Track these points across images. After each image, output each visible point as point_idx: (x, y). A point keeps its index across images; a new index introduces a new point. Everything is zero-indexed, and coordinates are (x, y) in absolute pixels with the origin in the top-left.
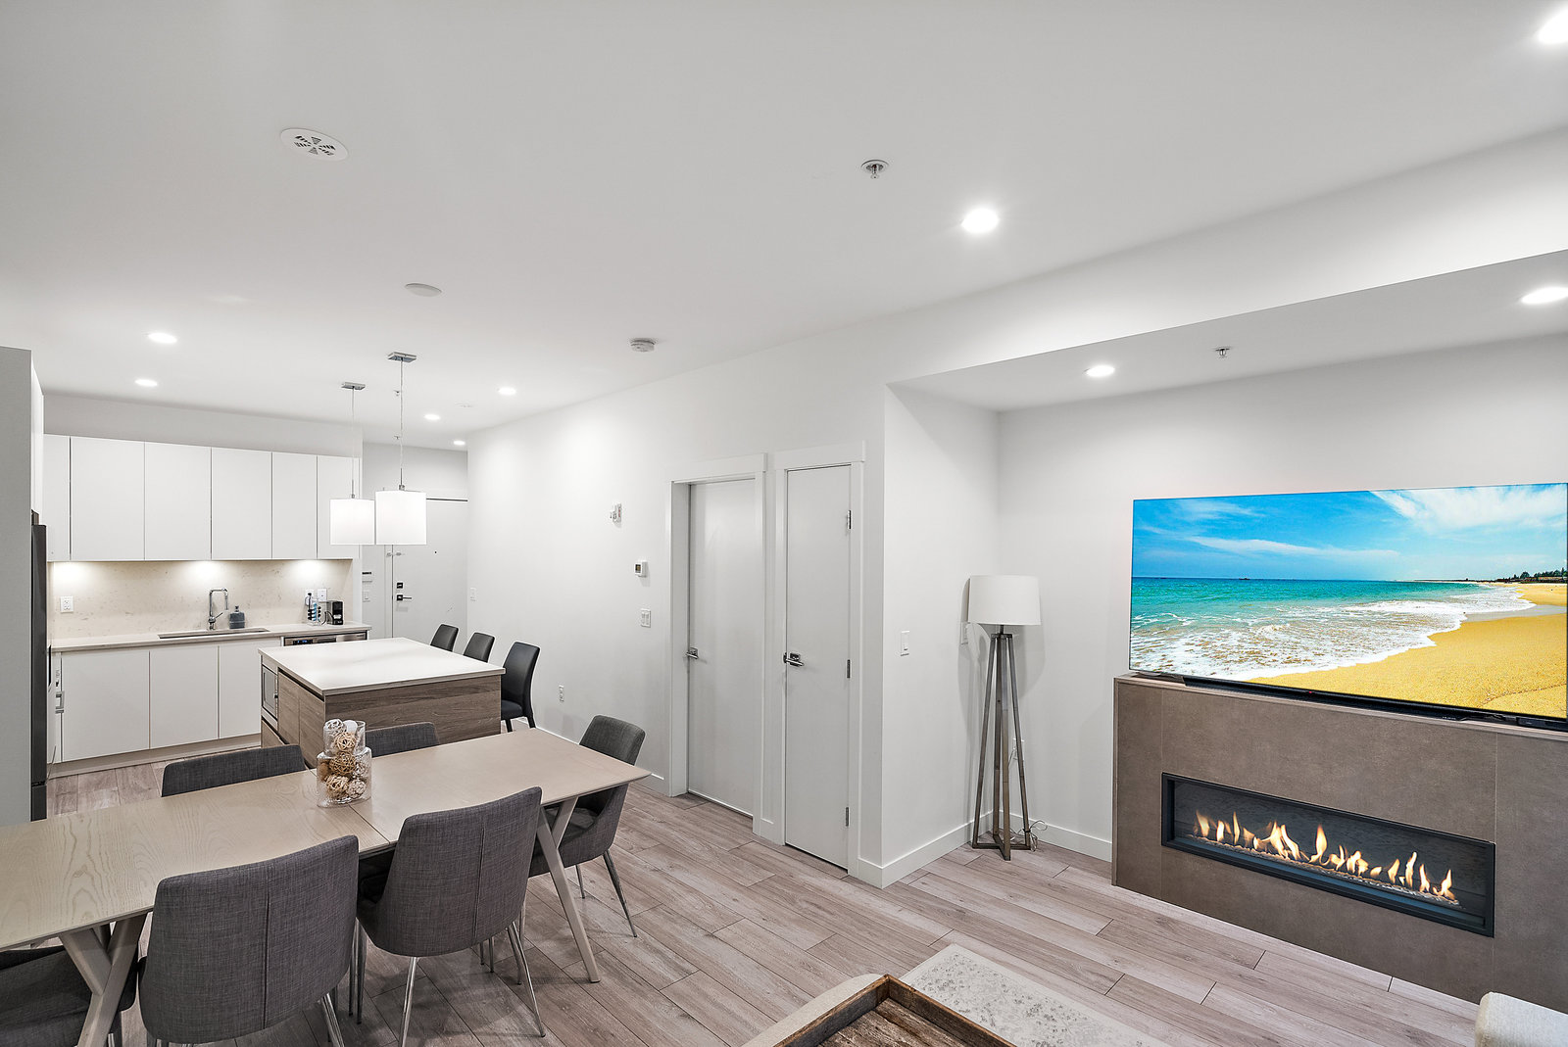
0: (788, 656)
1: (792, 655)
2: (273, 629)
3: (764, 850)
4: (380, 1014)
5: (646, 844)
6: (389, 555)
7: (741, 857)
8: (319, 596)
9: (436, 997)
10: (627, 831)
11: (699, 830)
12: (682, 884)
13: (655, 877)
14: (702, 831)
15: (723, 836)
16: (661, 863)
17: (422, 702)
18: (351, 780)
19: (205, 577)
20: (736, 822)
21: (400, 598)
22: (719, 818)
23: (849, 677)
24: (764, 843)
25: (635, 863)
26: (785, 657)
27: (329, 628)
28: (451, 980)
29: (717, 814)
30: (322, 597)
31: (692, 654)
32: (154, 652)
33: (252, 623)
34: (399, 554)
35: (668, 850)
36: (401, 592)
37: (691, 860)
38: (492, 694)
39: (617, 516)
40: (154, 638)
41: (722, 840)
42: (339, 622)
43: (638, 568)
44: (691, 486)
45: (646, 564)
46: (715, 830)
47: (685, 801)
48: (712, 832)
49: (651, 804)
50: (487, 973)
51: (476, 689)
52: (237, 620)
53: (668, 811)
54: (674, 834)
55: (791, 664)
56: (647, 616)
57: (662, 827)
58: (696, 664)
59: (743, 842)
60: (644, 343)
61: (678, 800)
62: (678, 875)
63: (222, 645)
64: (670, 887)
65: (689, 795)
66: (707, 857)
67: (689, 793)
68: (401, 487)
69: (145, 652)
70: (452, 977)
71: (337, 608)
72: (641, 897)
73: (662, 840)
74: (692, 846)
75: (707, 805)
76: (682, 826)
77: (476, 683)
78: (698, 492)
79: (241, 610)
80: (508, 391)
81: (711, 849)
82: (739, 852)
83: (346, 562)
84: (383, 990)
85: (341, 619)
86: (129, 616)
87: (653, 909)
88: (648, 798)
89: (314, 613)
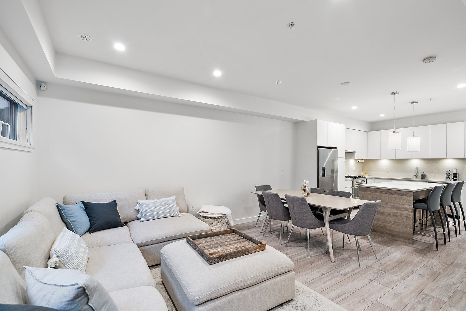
17: (384, 194)
19: (415, 163)
27: (451, 182)
30: (452, 172)
33: (428, 178)
38: (409, 198)
51: (403, 195)
52: (424, 176)
71: (455, 175)
77: (402, 192)
85: (457, 179)
89: (449, 177)
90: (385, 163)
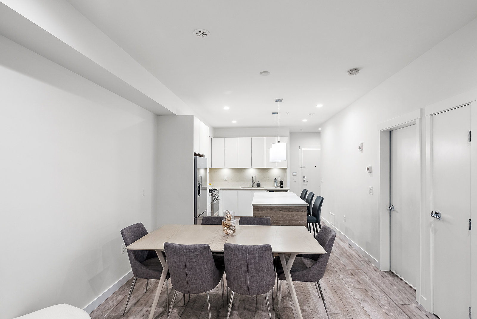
0: (434, 213)
1: (436, 213)
2: (265, 188)
3: (418, 312)
4: (239, 307)
5: (357, 286)
6: (301, 167)
7: (403, 310)
8: (278, 179)
9: (254, 309)
10: (352, 278)
11: (386, 289)
12: (364, 310)
13: (353, 302)
14: (388, 290)
15: (398, 296)
16: (359, 296)
18: (229, 229)
19: (252, 172)
20: (409, 292)
21: (305, 181)
22: (400, 287)
23: (470, 229)
24: (420, 308)
25: (348, 292)
26: (432, 214)
27: (279, 188)
28: (261, 306)
29: (400, 285)
30: (279, 179)
31: (392, 208)
32: (239, 191)
33: (262, 186)
34: (304, 167)
35: (367, 293)
36: (305, 179)
37: (375, 301)
38: (304, 213)
39: (361, 148)
40: (240, 188)
41: (396, 298)
42: (282, 187)
43: (368, 169)
44: (391, 132)
45: (371, 167)
46: (395, 292)
47: (387, 274)
48: (393, 292)
49: (369, 270)
50: (272, 309)
51: (298, 210)
52: (258, 185)
53: (375, 276)
54: (373, 287)
55: (435, 217)
56: (371, 190)
57: (369, 282)
58: (393, 213)
59: (407, 303)
60: (354, 71)
61: (384, 273)
62: (364, 305)
63: (253, 191)
64: (357, 309)
65: (391, 273)
66: (383, 302)
67: (391, 271)
68: (279, 142)
69: (236, 191)
70: (262, 305)
71: (282, 183)
72: (342, 307)
73: (366, 287)
74: (379, 295)
75: (397, 280)
76: (379, 284)
77: (298, 208)
78: (394, 134)
79: (259, 182)
80: (320, 106)
81: (388, 300)
82: (402, 307)
83: (285, 169)
84: (244, 299)
85: (283, 186)
86: (236, 182)
87: (345, 314)
88: (370, 268)
89: (276, 184)
90: (226, 173)
